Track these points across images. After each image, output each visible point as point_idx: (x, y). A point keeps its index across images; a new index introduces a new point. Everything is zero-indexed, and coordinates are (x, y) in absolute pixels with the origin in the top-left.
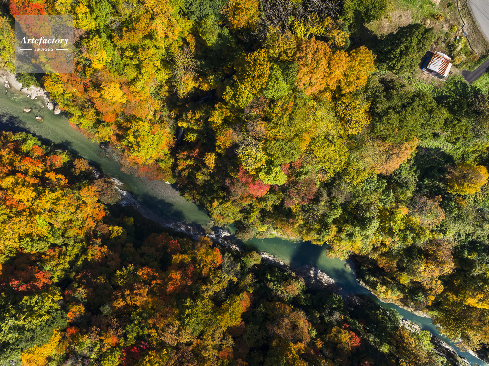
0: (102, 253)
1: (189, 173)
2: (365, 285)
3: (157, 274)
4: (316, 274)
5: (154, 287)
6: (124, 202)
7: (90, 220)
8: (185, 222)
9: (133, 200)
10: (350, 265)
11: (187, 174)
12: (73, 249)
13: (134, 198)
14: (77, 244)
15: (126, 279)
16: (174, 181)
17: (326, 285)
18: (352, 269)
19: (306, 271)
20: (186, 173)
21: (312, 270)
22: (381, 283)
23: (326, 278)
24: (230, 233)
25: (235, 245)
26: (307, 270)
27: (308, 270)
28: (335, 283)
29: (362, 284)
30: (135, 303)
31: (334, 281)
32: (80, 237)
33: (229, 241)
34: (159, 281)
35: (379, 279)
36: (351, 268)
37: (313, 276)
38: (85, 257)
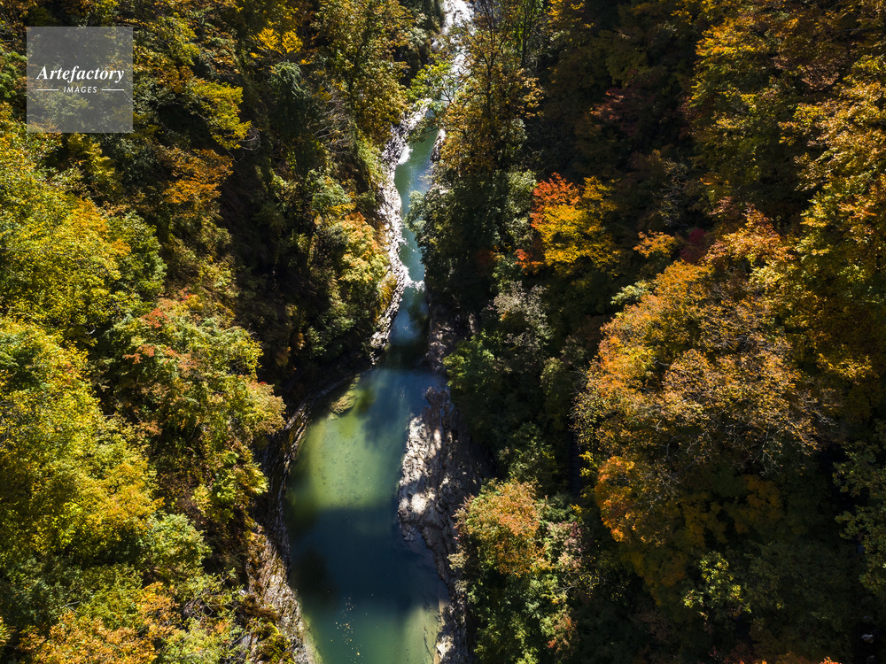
2: (380, 330)
4: (421, 486)
19: (426, 531)
21: (410, 509)
23: (416, 447)
26: (421, 529)
27: (418, 521)
29: (379, 340)
31: (414, 421)
37: (431, 495)
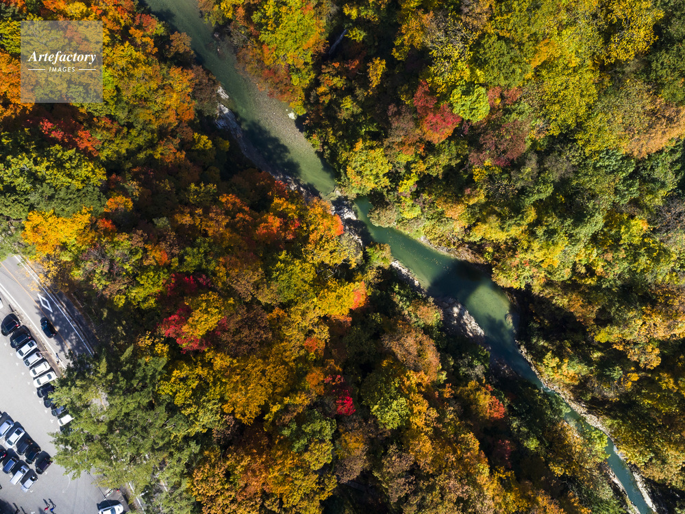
0: (176, 158)
1: (331, 101)
2: (526, 354)
3: (247, 209)
4: (461, 315)
5: (238, 222)
6: (222, 123)
7: (171, 113)
8: (299, 180)
9: (235, 125)
10: (512, 319)
11: (327, 102)
12: (138, 136)
13: (237, 122)
14: (145, 133)
15: (201, 198)
16: (303, 112)
17: (471, 335)
18: (514, 325)
19: (447, 305)
20: (326, 99)
21: (457, 306)
22: (553, 352)
23: (473, 325)
24: (357, 217)
25: (358, 236)
26: (449, 304)
27: (452, 306)
28: (484, 336)
29: (523, 350)
30: (207, 229)
31: (483, 333)
32: (151, 126)
33: (352, 227)
34: (247, 218)
35: (553, 346)
36: (513, 322)
37: (455, 315)
38: (152, 152)
